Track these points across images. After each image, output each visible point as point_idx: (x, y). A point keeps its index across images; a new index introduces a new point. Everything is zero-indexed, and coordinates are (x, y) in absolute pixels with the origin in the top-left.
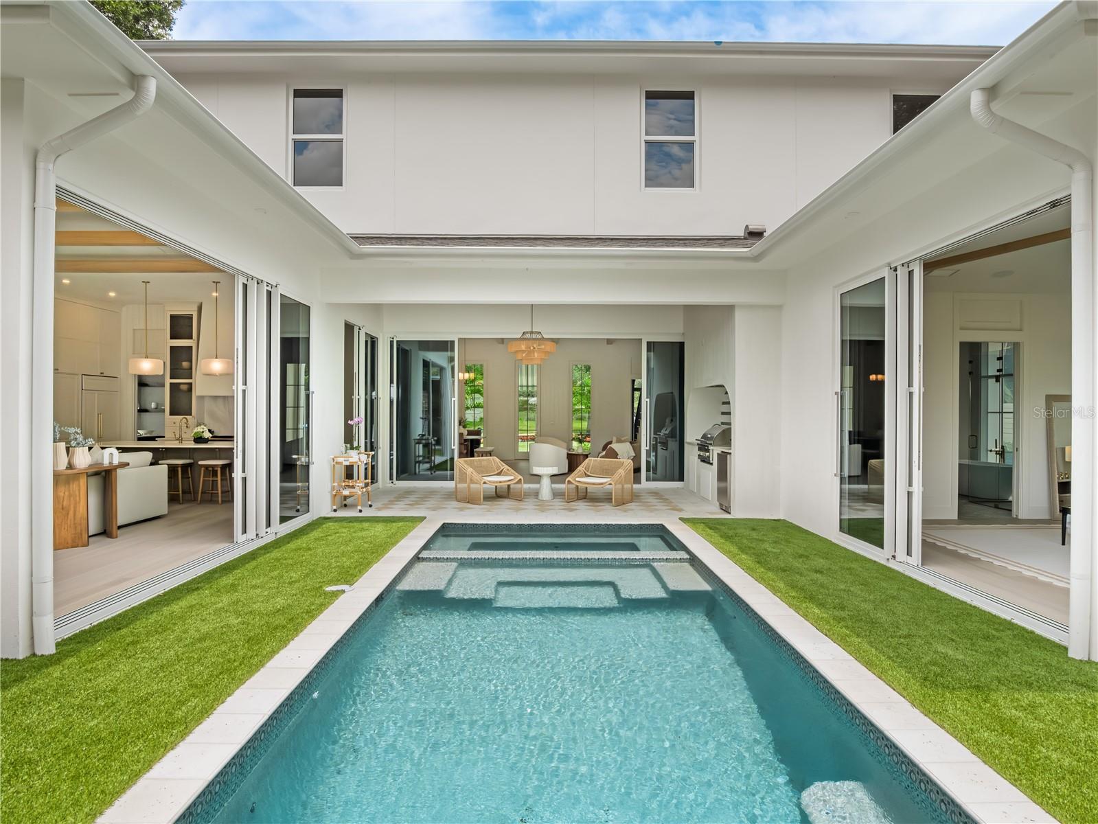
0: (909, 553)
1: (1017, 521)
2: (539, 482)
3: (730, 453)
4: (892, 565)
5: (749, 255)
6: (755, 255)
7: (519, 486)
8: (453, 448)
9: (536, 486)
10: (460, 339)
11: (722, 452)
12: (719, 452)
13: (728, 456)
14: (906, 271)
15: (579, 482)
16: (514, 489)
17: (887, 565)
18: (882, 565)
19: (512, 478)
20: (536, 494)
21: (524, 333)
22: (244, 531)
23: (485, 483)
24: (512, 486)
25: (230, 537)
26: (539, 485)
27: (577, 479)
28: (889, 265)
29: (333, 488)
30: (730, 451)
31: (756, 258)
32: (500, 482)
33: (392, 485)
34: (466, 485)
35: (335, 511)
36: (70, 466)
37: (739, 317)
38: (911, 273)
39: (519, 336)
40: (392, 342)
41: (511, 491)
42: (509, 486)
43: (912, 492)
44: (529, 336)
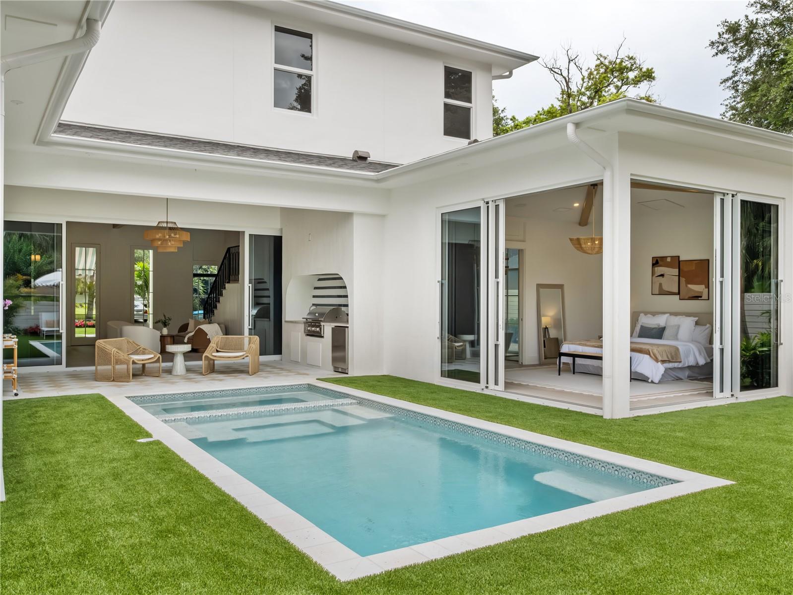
0: (496, 383)
1: (522, 366)
2: (172, 360)
3: (348, 327)
4: (486, 392)
5: (375, 178)
6: (379, 178)
7: (157, 365)
9: (169, 364)
11: (336, 326)
12: (333, 327)
13: (346, 329)
14: (494, 204)
15: (216, 356)
16: (148, 368)
17: (483, 393)
18: (479, 393)
19: (152, 356)
20: (171, 371)
21: (159, 222)
23: (133, 361)
24: (147, 365)
26: (172, 363)
27: (214, 354)
28: (483, 200)
30: (348, 325)
31: (378, 181)
32: (143, 360)
34: (109, 367)
37: (357, 221)
38: (497, 207)
39: (155, 224)
41: (146, 370)
42: (144, 365)
43: (498, 345)
44: (165, 225)
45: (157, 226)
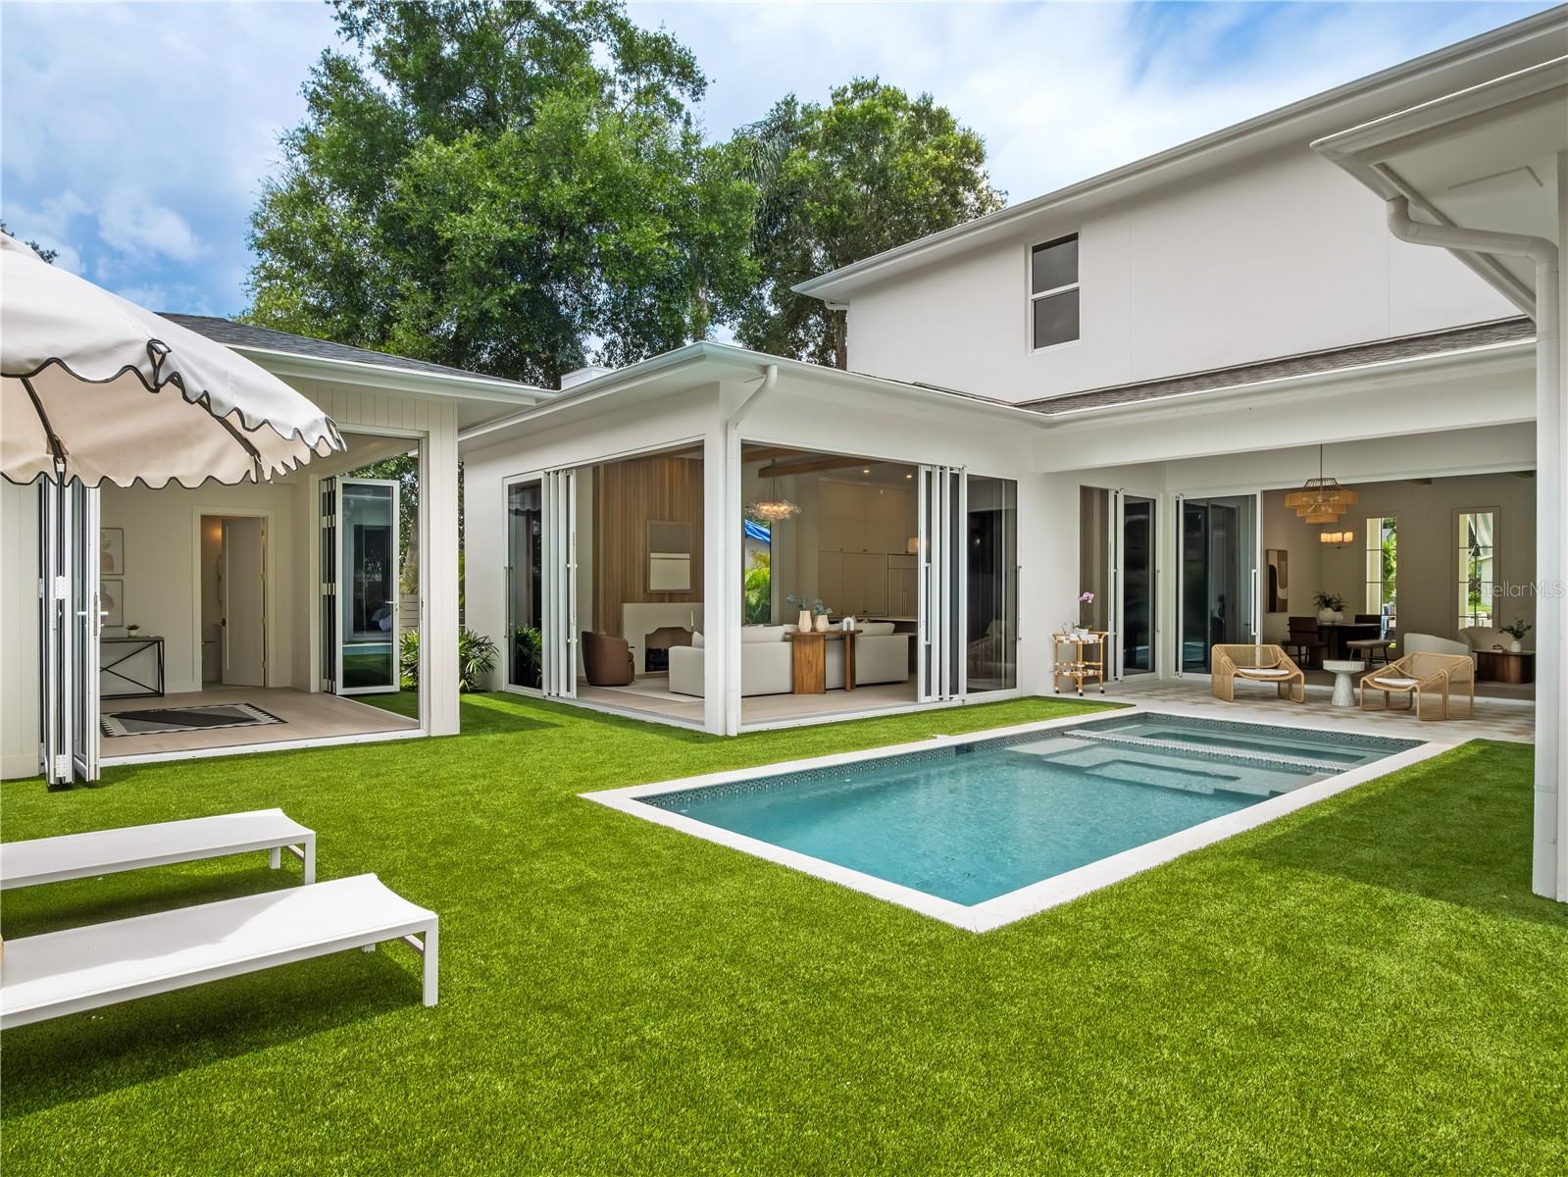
2: (1332, 683)
7: (1298, 685)
8: (1253, 633)
10: (1265, 493)
15: (1380, 683)
19: (1287, 672)
20: (1329, 698)
21: (1309, 481)
22: (928, 693)
23: (1236, 675)
25: (914, 697)
27: (1376, 679)
29: (1056, 668)
32: (1268, 676)
33: (1177, 677)
34: (1220, 677)
35: (1058, 692)
36: (814, 629)
39: (1302, 485)
40: (1178, 502)
44: (1318, 484)
45: (1305, 488)
